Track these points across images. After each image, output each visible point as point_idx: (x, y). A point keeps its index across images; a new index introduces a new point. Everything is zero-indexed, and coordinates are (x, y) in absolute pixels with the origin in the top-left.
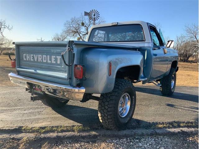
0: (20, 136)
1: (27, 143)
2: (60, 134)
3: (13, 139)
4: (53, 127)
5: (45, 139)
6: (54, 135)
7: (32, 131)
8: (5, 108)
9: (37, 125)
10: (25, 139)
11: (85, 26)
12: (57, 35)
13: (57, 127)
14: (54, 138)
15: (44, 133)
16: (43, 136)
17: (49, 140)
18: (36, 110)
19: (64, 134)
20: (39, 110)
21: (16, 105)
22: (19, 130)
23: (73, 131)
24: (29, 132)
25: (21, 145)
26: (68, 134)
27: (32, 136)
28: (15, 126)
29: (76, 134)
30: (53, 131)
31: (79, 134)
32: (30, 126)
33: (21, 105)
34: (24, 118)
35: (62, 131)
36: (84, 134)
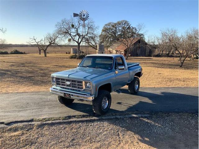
0: (33, 123)
1: (37, 126)
2: (53, 121)
3: (30, 124)
4: (49, 118)
5: (46, 124)
6: (50, 122)
7: (39, 121)
8: (21, 109)
9: (41, 118)
10: (36, 124)
11: (75, 28)
12: (49, 34)
13: (52, 118)
14: (50, 124)
15: (45, 121)
16: (44, 123)
17: (48, 124)
18: (40, 110)
19: (55, 121)
20: (41, 109)
21: (27, 107)
22: (32, 120)
23: (60, 120)
24: (37, 121)
25: (35, 127)
26: (57, 121)
27: (39, 123)
28: (30, 119)
29: (61, 121)
30: (50, 120)
31: (62, 121)
32: (38, 118)
33: (30, 107)
34: (33, 114)
35: (54, 120)
36: (65, 121)
